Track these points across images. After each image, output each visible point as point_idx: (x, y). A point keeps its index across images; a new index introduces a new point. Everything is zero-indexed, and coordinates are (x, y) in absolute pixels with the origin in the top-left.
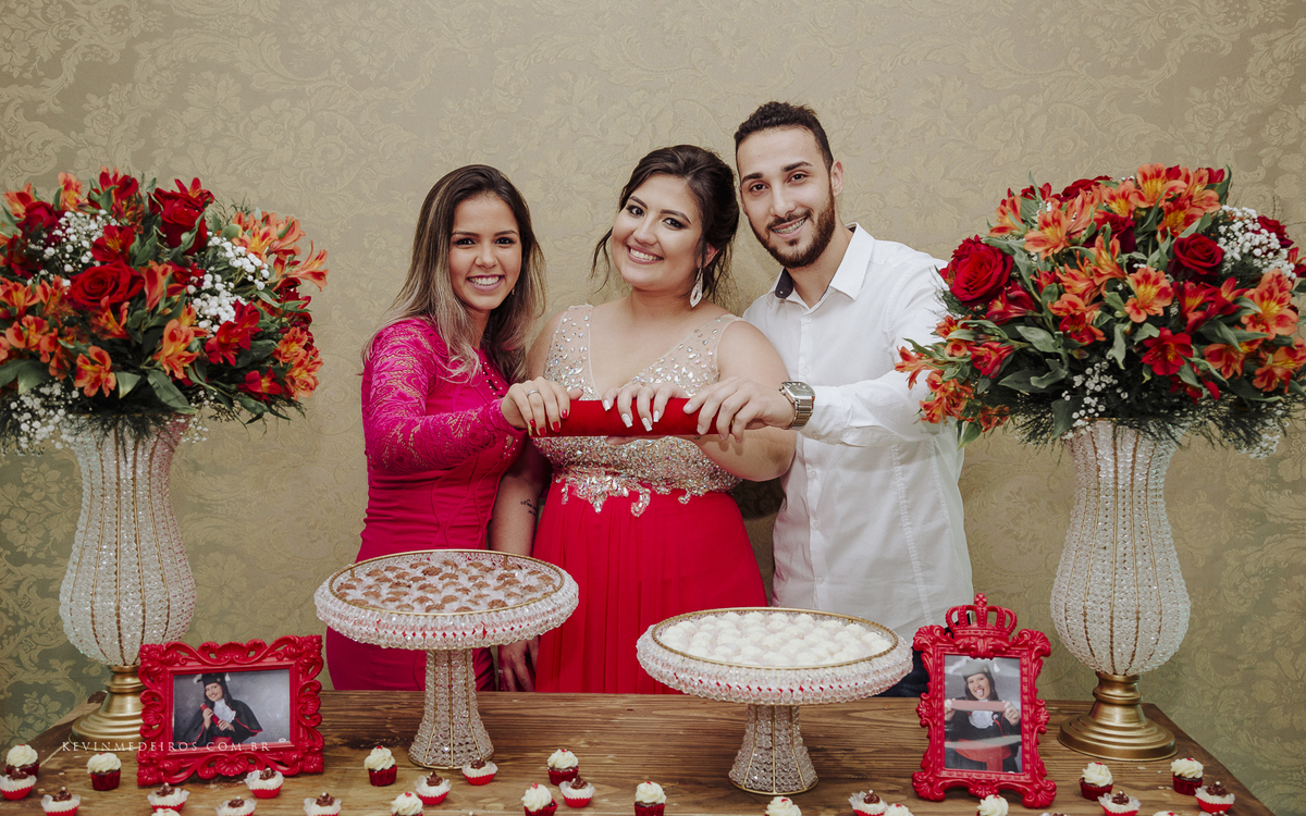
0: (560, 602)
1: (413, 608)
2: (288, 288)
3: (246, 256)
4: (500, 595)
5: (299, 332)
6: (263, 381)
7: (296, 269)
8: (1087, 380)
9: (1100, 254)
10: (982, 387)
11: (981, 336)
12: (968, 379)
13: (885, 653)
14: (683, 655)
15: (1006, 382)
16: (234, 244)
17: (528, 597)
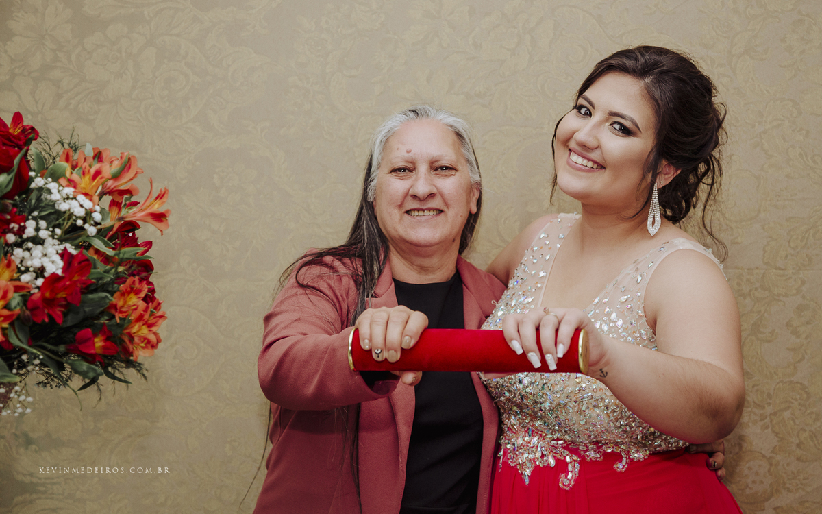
2: (125, 233)
3: (74, 198)
5: (137, 281)
6: (96, 340)
7: (134, 209)
16: (60, 185)
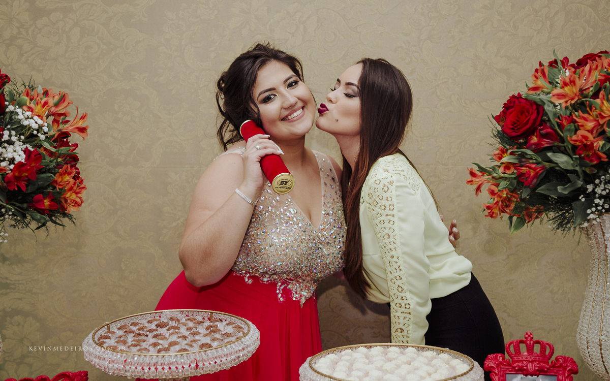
0: (247, 343)
1: (149, 351)
2: (63, 137)
3: (32, 118)
4: (207, 340)
5: (69, 167)
6: (45, 201)
7: (67, 125)
8: (596, 187)
9: (603, 103)
10: (525, 194)
11: (523, 160)
12: (515, 189)
13: (465, 374)
14: (330, 378)
15: (541, 190)
16: (23, 110)
17: (226, 340)
